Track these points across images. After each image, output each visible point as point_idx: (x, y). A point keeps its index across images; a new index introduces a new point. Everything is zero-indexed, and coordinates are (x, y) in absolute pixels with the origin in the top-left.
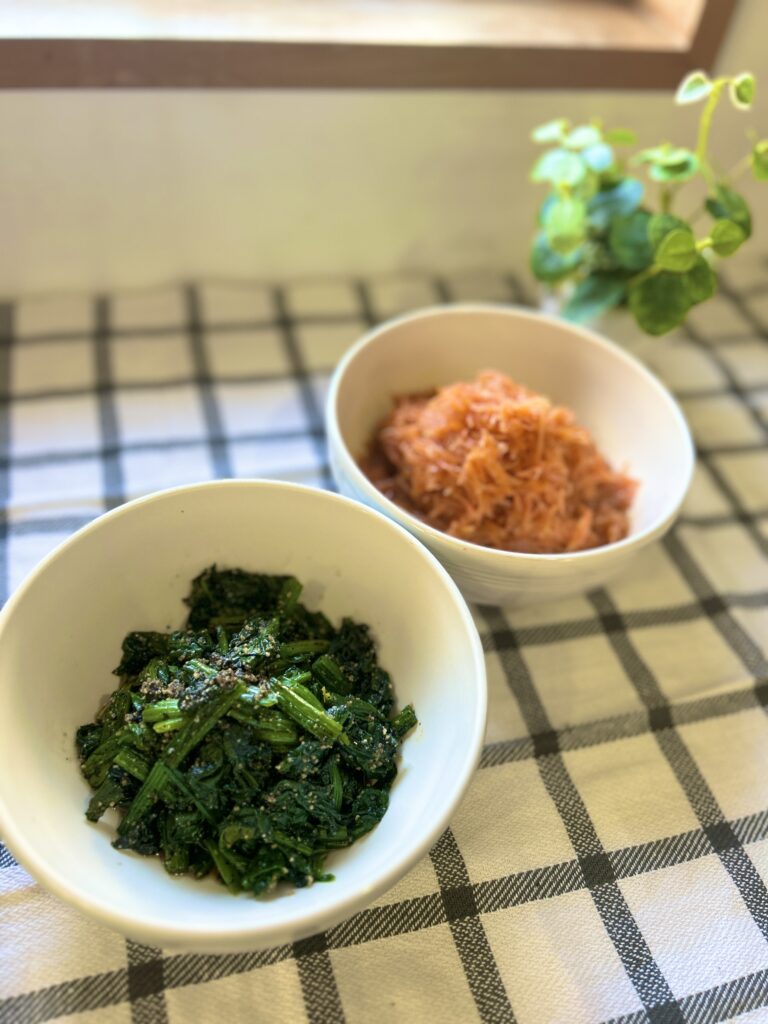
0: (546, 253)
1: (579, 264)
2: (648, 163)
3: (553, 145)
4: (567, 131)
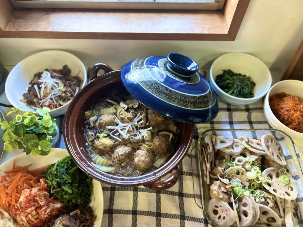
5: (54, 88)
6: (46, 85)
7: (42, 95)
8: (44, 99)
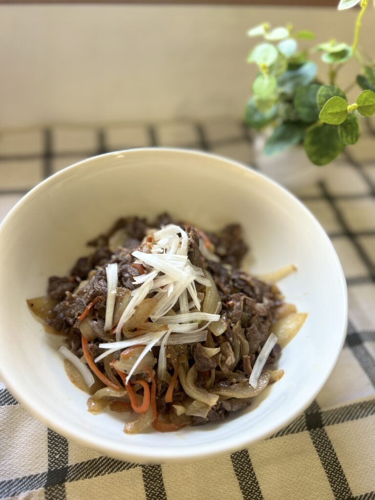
0: (255, 110)
1: (275, 117)
2: (321, 51)
3: (260, 39)
4: (268, 30)
5: (184, 306)
6: (163, 282)
7: (124, 319)
8: (123, 338)
